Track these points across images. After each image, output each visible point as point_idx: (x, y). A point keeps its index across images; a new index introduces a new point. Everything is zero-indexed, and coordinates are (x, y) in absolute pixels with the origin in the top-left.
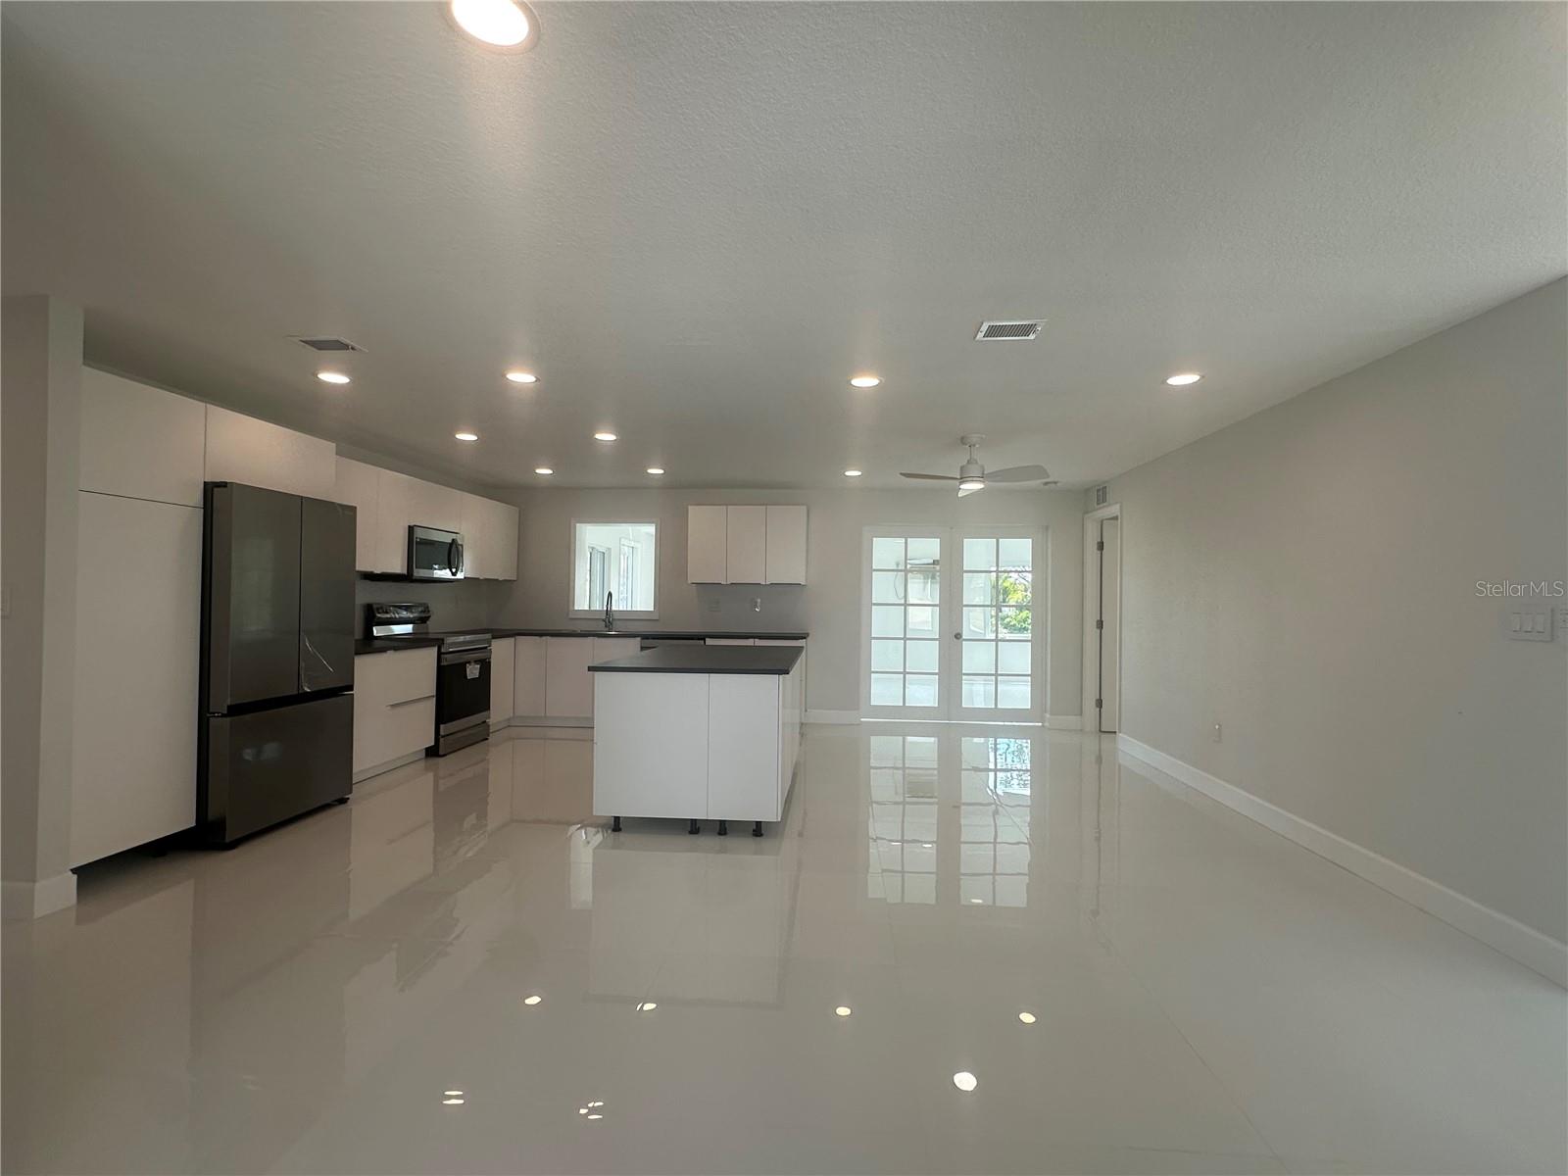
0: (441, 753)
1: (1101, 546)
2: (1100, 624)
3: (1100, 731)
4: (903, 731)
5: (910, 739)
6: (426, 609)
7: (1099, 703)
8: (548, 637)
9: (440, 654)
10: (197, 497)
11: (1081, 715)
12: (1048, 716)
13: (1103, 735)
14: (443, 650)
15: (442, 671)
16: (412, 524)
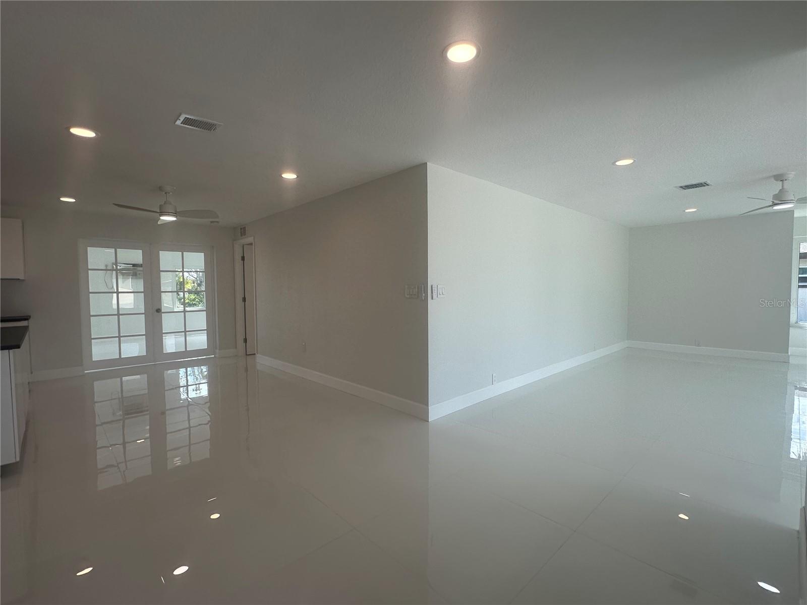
1: (243, 258)
2: (244, 300)
3: (246, 354)
4: (120, 374)
5: (124, 378)
7: (245, 340)
11: (236, 348)
12: (217, 351)
13: (248, 357)
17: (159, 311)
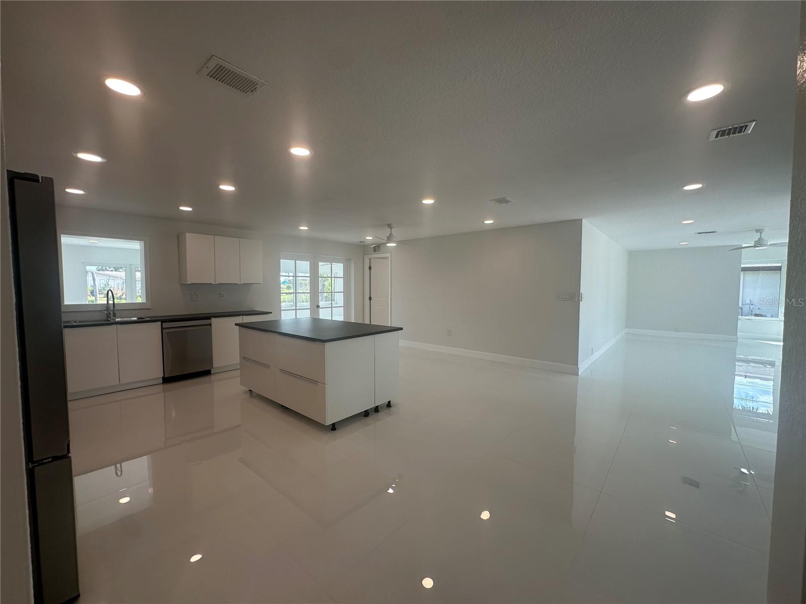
1: (370, 268)
2: (370, 299)
17: (318, 307)
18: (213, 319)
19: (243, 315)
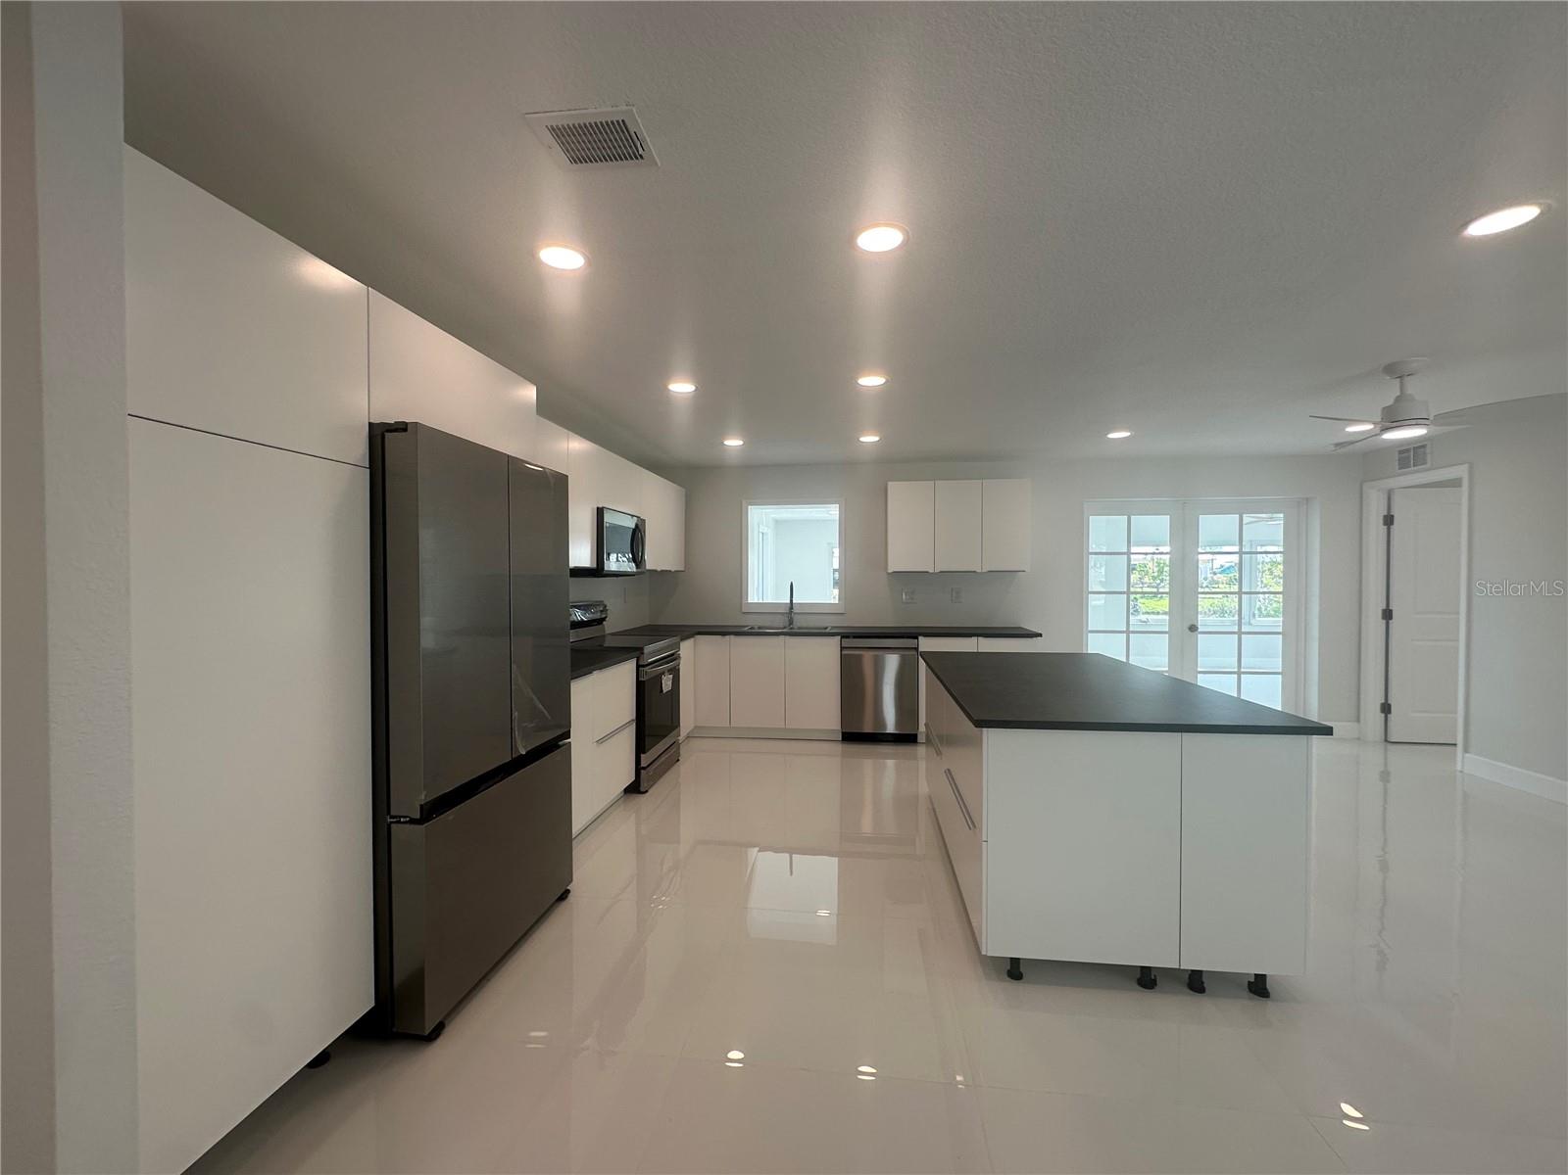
0: (642, 789)
1: (1389, 520)
2: (1388, 614)
3: (1386, 741)
6: (605, 610)
7: (1386, 708)
8: (732, 637)
9: (638, 666)
10: (359, 450)
11: (1358, 720)
13: (1390, 747)
14: (641, 663)
15: (640, 686)
16: (600, 506)
17: (1193, 628)
18: (920, 638)
19: (978, 635)
